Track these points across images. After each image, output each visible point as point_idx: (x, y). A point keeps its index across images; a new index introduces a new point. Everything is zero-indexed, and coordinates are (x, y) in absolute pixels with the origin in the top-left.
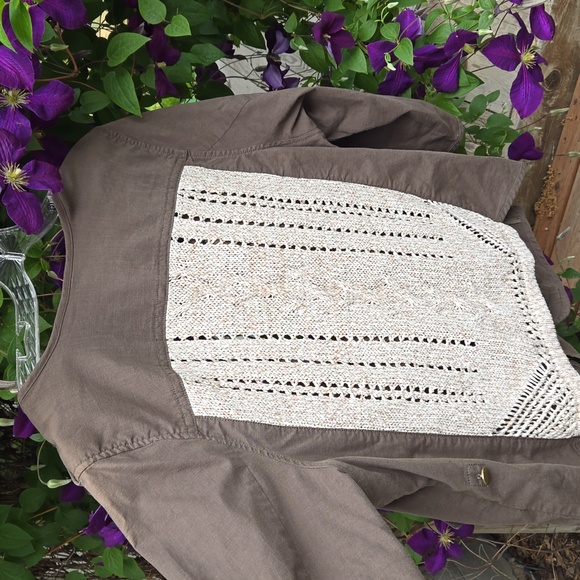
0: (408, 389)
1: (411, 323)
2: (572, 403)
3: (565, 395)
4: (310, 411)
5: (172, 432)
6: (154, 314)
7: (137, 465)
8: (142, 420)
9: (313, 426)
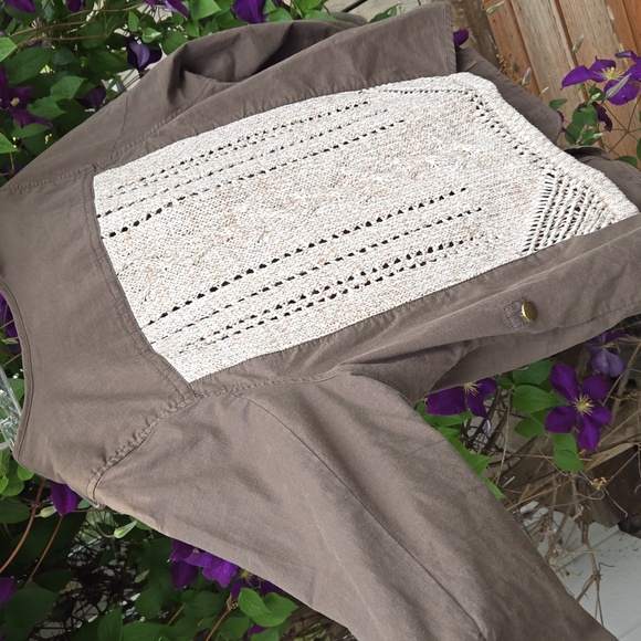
0: (409, 257)
1: (387, 201)
2: (596, 199)
3: (584, 194)
4: (308, 324)
5: (168, 408)
6: (118, 314)
7: (146, 459)
8: (135, 412)
9: (316, 337)
